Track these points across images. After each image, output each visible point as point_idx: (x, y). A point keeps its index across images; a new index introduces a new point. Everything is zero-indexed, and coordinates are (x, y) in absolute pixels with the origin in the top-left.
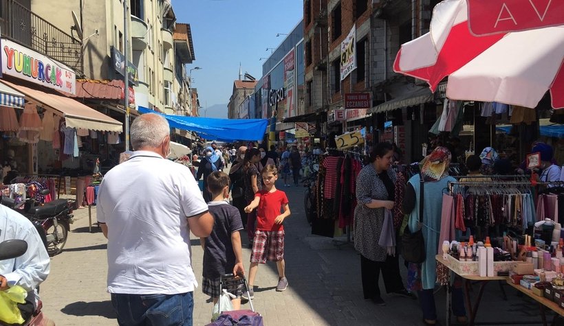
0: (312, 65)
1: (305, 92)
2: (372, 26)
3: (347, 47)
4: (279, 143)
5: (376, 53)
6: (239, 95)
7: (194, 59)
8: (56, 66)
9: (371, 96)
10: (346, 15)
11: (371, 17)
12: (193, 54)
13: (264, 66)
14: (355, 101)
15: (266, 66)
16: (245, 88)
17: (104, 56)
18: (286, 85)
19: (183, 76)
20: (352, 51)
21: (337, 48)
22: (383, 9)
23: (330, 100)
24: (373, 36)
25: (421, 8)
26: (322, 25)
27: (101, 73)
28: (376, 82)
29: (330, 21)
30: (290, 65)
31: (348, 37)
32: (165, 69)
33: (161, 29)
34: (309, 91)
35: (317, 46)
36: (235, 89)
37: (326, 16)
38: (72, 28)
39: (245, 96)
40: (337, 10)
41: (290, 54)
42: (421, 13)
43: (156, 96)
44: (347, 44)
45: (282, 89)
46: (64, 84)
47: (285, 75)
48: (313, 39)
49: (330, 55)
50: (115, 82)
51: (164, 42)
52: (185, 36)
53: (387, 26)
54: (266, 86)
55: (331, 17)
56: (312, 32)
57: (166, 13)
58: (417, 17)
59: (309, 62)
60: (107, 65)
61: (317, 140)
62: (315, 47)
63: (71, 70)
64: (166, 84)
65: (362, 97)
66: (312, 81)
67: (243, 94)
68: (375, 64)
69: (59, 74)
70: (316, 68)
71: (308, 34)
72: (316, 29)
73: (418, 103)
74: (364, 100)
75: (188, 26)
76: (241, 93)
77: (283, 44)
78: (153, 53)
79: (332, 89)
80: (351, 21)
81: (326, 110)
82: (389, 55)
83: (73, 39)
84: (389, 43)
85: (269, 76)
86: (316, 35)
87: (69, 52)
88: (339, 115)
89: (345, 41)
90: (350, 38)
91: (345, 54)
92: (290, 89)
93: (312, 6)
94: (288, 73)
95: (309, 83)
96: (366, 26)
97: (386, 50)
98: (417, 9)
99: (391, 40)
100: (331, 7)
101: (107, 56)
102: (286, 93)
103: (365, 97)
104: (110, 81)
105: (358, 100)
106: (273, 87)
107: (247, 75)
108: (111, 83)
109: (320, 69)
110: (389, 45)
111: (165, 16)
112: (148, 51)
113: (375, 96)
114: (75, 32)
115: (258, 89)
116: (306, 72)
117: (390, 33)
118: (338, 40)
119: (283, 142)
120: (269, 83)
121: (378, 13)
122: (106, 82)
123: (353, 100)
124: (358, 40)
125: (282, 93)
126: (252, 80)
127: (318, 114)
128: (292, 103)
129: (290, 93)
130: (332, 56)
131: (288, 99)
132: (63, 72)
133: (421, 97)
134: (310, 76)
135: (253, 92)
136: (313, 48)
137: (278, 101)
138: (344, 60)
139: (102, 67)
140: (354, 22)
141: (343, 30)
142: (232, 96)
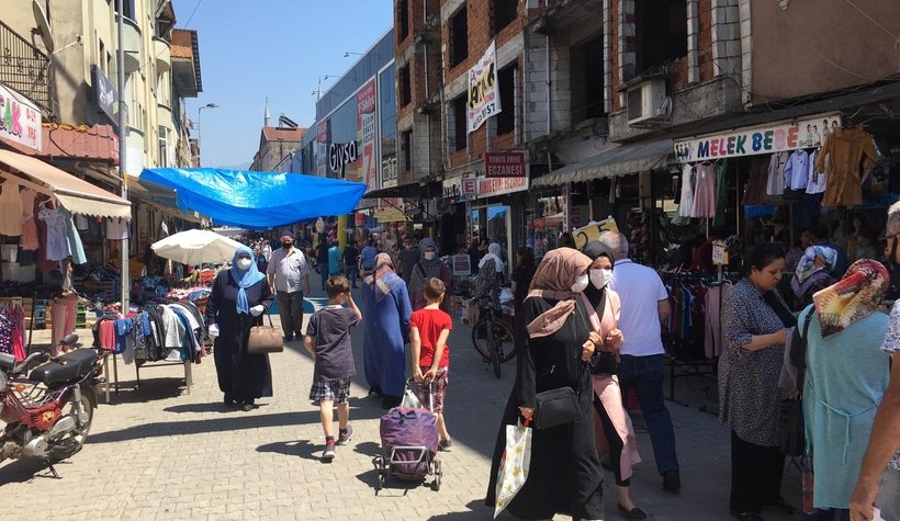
0: (412, 106)
1: (398, 148)
2: (527, 45)
3: (479, 78)
4: (354, 233)
5: (533, 88)
6: (271, 152)
7: (201, 90)
8: (12, 100)
9: (526, 157)
10: (477, 24)
11: (526, 30)
12: (199, 82)
13: (319, 105)
14: (501, 164)
15: (324, 105)
16: (281, 141)
17: (79, 82)
18: (361, 136)
19: (182, 118)
20: (490, 84)
21: (461, 79)
22: (547, 19)
23: (446, 163)
24: (528, 60)
25: (620, 18)
26: (429, 41)
27: (74, 113)
28: (534, 136)
29: (445, 34)
30: (367, 105)
31: (481, 61)
32: (160, 106)
33: (154, 39)
34: (406, 147)
35: (419, 74)
36: (263, 141)
37: (438, 26)
38: (34, 31)
39: (281, 153)
40: (460, 18)
41: (367, 86)
42: (620, 27)
43: (149, 153)
44: (479, 72)
45: (352, 143)
46: (25, 132)
47: (359, 120)
48: (412, 63)
49: (447, 90)
50: (99, 128)
51: (158, 60)
52: (188, 51)
53: (550, 47)
54: (324, 138)
55: (447, 29)
56: (411, 51)
57: (160, 11)
58: (612, 34)
59: (405, 100)
60: (85, 98)
61: (418, 226)
62: (417, 75)
63: (35, 107)
64: (162, 131)
65: (512, 159)
66: (410, 131)
67: (278, 150)
68: (532, 105)
69: (17, 113)
70: (420, 110)
71: (403, 54)
72: (418, 47)
73: (634, 170)
74: (515, 164)
75: (194, 33)
76: (275, 148)
77: (354, 70)
78: (144, 79)
79: (452, 145)
80: (485, 36)
81: (438, 179)
82: (554, 93)
83: (36, 51)
84: (554, 73)
85: (329, 122)
86: (418, 57)
87: (31, 74)
88: (467, 187)
89: (475, 68)
90: (486, 63)
91: (475, 88)
92: (369, 143)
93: (410, 9)
94: (364, 117)
95: (407, 134)
96: (514, 46)
97: (550, 85)
98: (612, 20)
99: (557, 69)
100: (447, 12)
101: (85, 83)
102: (361, 150)
103: (517, 159)
104: (91, 127)
105: (506, 164)
106: (336, 140)
107: (283, 119)
108: (93, 131)
109: (425, 111)
110: (554, 78)
111: (158, 15)
112: (137, 75)
113: (533, 158)
114: (38, 38)
115: (307, 142)
116: (400, 116)
117: (555, 57)
118: (461, 66)
119: (361, 230)
120: (329, 133)
121: (538, 25)
122: (82, 128)
123: (499, 164)
124: (500, 67)
125: (354, 149)
126: (293, 126)
127: (422, 184)
128: (373, 166)
129: (368, 150)
130: (450, 92)
131: (365, 159)
132: (23, 109)
133: (642, 162)
134: (407, 121)
135: (298, 146)
136: (412, 77)
137: (346, 162)
138: (476, 99)
139: (76, 102)
140: (491, 38)
141: (471, 50)
142: (259, 153)
